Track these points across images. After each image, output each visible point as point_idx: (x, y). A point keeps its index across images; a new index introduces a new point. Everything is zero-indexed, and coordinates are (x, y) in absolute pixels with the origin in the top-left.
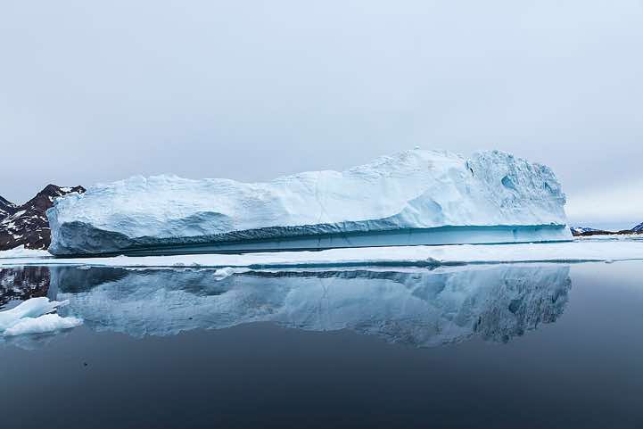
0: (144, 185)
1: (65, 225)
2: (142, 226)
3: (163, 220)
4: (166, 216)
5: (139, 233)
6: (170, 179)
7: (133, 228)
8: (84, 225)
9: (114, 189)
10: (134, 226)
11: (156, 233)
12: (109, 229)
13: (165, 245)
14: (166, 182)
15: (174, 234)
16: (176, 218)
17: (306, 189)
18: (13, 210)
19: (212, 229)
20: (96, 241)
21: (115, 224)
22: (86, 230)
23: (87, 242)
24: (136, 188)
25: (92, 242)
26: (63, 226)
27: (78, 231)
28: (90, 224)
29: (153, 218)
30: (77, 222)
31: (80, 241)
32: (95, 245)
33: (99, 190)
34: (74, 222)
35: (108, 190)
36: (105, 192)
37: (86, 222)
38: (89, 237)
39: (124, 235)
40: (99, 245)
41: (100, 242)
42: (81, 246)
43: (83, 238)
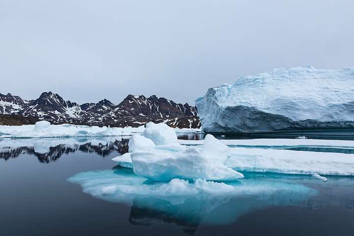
0: (287, 75)
1: (228, 108)
2: (305, 111)
3: (324, 105)
4: (326, 101)
5: (303, 116)
6: (310, 70)
7: (297, 112)
8: (248, 109)
9: (263, 79)
10: (298, 110)
11: (318, 117)
12: (273, 112)
13: (323, 128)
14: (306, 73)
15: (336, 118)
16: (336, 103)
18: (114, 108)
20: (254, 123)
21: (278, 107)
22: (248, 113)
23: (244, 123)
24: (281, 78)
25: (249, 123)
26: (226, 109)
27: (239, 114)
28: (253, 108)
29: (314, 103)
30: (241, 106)
31: (238, 122)
32: (251, 126)
33: (249, 81)
34: (238, 106)
35: (257, 80)
36: (256, 82)
37: (249, 106)
38: (248, 119)
39: (287, 118)
40: (254, 126)
41: (257, 124)
42: (237, 126)
43: (242, 119)
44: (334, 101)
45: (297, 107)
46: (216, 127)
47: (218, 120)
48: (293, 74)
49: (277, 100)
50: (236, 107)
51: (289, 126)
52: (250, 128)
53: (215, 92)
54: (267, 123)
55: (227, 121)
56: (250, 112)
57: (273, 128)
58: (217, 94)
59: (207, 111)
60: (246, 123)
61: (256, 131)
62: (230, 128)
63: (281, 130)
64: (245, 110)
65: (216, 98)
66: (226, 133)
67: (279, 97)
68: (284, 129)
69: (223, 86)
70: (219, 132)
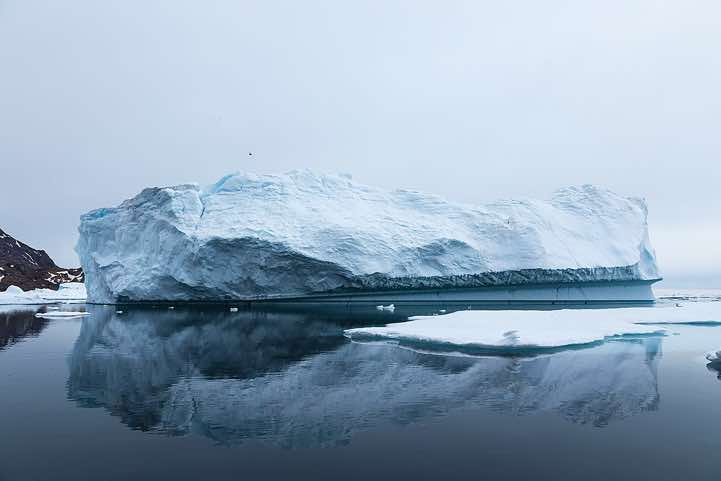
1: (216, 243)
2: (371, 256)
3: (394, 248)
4: (397, 241)
5: (369, 266)
7: (360, 258)
8: (267, 246)
10: (361, 253)
11: (389, 268)
12: (319, 256)
16: (410, 246)
17: (539, 219)
19: (454, 267)
20: (271, 277)
21: (329, 247)
22: (264, 255)
23: (249, 278)
24: (310, 190)
25: (260, 279)
26: (208, 244)
27: (239, 257)
28: (279, 245)
29: (383, 243)
30: (251, 238)
31: (233, 274)
32: (263, 285)
33: (254, 184)
34: (242, 239)
35: (271, 186)
36: (269, 190)
37: (271, 240)
38: (261, 268)
39: (343, 269)
40: (271, 284)
41: (276, 280)
42: (229, 285)
43: (244, 270)
44: (406, 242)
45: (360, 248)
46: (165, 287)
47: (176, 270)
48: (330, 185)
49: (327, 232)
50: (237, 240)
51: (340, 285)
52: (258, 289)
53: (168, 198)
54: (298, 279)
55: (205, 271)
56: (268, 254)
57: (308, 289)
58: (175, 205)
59: (130, 246)
60: (253, 278)
61: (270, 296)
62: (208, 291)
63: (324, 292)
64: (259, 248)
65: (171, 214)
66: (191, 301)
67: (327, 227)
68: (330, 291)
69: (188, 187)
70: (170, 299)
